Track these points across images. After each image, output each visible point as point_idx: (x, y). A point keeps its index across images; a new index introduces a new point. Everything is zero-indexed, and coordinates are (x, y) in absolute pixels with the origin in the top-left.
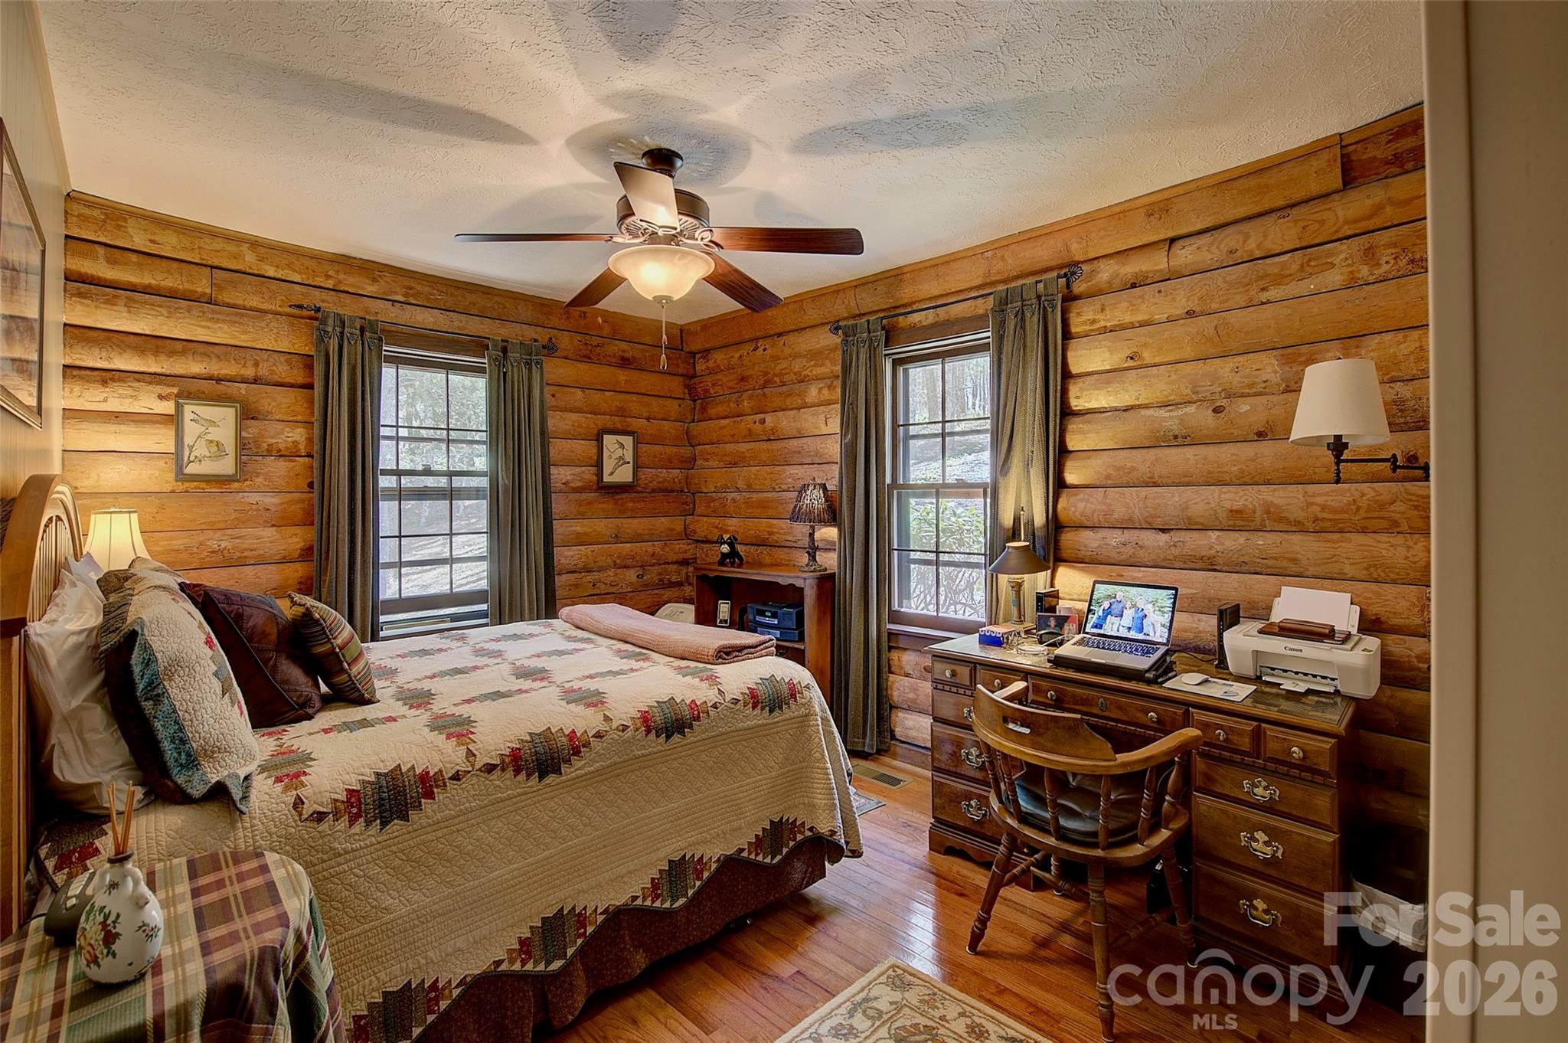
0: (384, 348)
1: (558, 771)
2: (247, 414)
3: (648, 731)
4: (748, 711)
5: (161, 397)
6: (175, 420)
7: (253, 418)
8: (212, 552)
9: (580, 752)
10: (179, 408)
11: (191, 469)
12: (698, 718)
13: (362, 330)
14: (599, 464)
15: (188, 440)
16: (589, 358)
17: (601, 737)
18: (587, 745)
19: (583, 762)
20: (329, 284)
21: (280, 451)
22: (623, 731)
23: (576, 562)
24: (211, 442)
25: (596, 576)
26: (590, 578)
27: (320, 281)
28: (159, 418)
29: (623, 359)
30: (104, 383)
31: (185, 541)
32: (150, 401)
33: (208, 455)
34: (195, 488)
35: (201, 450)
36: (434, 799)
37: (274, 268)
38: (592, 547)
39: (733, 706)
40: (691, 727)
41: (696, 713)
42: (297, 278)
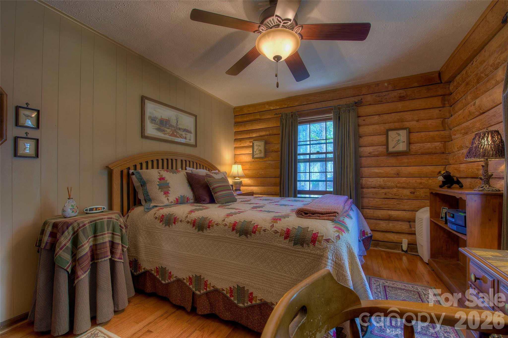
0: (298, 119)
1: (203, 231)
2: (266, 143)
3: (233, 229)
4: (282, 239)
5: (250, 142)
6: (253, 147)
7: (269, 144)
8: (260, 174)
9: (210, 228)
10: (253, 144)
11: (255, 156)
12: (254, 233)
13: (292, 116)
14: (387, 145)
15: (255, 150)
16: (381, 101)
17: (218, 225)
18: (213, 226)
19: (210, 231)
20: (286, 106)
21: (275, 151)
22: (225, 226)
23: (375, 184)
24: (259, 150)
25: (386, 190)
26: (383, 191)
27: (284, 106)
28: (250, 146)
29: (400, 97)
30: (240, 141)
31: (255, 172)
32: (248, 143)
33: (259, 153)
34: (257, 160)
35: (257, 152)
36: (175, 224)
37: (272, 107)
38: (384, 179)
39: (274, 234)
40: (251, 235)
41: (255, 230)
42: (278, 107)
